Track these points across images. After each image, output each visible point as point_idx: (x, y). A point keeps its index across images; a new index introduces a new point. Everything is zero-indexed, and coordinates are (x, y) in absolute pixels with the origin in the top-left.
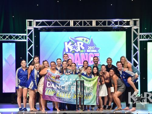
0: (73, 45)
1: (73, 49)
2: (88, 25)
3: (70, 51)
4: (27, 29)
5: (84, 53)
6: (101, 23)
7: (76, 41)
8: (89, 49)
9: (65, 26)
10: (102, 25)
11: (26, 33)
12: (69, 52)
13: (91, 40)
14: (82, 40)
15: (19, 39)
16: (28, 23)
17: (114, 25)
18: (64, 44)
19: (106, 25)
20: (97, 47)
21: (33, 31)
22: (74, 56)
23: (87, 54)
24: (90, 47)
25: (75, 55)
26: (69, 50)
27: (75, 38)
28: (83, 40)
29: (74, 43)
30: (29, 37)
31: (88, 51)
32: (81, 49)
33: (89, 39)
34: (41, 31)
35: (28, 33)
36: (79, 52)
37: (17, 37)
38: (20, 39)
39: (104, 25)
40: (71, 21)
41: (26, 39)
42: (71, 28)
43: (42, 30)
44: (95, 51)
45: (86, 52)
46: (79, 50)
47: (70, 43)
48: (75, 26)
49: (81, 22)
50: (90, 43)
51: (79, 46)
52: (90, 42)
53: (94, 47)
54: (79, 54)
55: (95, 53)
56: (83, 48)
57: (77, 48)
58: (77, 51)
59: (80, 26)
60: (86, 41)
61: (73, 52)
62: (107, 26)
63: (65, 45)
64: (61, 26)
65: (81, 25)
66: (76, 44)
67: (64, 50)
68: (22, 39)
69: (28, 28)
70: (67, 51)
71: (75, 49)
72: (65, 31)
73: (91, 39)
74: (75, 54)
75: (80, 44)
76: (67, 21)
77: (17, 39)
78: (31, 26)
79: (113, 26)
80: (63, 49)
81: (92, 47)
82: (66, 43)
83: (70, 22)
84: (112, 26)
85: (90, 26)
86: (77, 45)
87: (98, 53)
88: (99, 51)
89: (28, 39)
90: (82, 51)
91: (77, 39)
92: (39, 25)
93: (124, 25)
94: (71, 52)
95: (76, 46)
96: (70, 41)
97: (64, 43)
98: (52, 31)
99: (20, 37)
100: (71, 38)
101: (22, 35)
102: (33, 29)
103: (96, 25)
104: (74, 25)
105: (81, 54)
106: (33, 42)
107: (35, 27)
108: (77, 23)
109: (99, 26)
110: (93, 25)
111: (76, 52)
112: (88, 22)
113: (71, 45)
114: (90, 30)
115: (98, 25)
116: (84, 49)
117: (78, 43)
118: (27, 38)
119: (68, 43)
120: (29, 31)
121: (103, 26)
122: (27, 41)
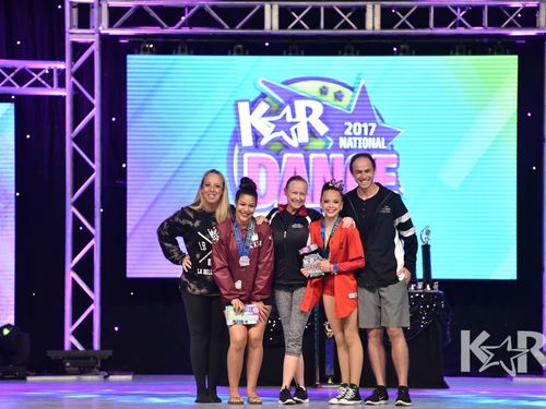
0: (277, 113)
1: (277, 135)
2: (346, 26)
3: (263, 142)
4: (70, 39)
5: (325, 150)
6: (404, 19)
7: (291, 99)
8: (347, 132)
9: (243, 27)
10: (408, 28)
11: (62, 59)
12: (256, 147)
13: (358, 94)
14: (317, 94)
15: (31, 86)
16: (75, 11)
17: (462, 25)
18: (237, 109)
19: (427, 26)
20: (389, 123)
21: (95, 48)
22: (280, 164)
23: (341, 156)
24: (354, 127)
25: (284, 161)
26: (257, 137)
27: (287, 83)
28: (324, 91)
29: (282, 107)
30: (76, 75)
31: (343, 143)
32: (312, 133)
33: (352, 89)
34: (132, 53)
35: (75, 58)
36: (302, 148)
37: (22, 77)
38: (37, 84)
39: (417, 27)
40: (267, 6)
41: (62, 85)
42: (270, 37)
43: (136, 45)
44: (379, 143)
45: (336, 148)
46: (304, 137)
47: (263, 107)
48: (289, 31)
49: (316, 10)
50: (352, 108)
51: (306, 118)
52: (354, 103)
53: (374, 125)
54: (301, 155)
55: (379, 150)
56: (322, 129)
57: (292, 129)
58: (294, 143)
59: (308, 31)
60: (338, 96)
61: (277, 147)
62: (432, 30)
63: (237, 114)
64: (222, 27)
65: (311, 27)
66: (287, 110)
67: (236, 137)
68: (44, 86)
69: (74, 35)
70: (247, 140)
71: (282, 134)
72: (239, 53)
73: (359, 90)
74: (286, 156)
75: (309, 111)
76: (251, 8)
77: (21, 85)
78: (88, 27)
79: (461, 30)
80: (230, 134)
81: (365, 125)
82: (244, 108)
83: (262, 10)
84: (453, 31)
85: (355, 31)
86: (294, 116)
87: (392, 151)
88: (395, 142)
89: (75, 87)
90: (319, 144)
91: (297, 87)
92: (124, 26)
93: (511, 26)
94: (266, 149)
95: (289, 119)
96: (263, 96)
97: (236, 105)
98: (183, 52)
99: (37, 77)
100: (265, 83)
101: (46, 66)
102: (95, 39)
103: (383, 26)
104: (283, 25)
105: (312, 156)
106: (96, 101)
107: (102, 32)
108: (298, 18)
109: (394, 31)
110: (369, 25)
111: (288, 148)
112: (345, 10)
113: (268, 114)
114: (352, 48)
115: (391, 27)
116: (328, 134)
117: (300, 105)
118: (69, 80)
119: (253, 105)
120: (79, 48)
121: (413, 31)
122: (65, 93)
